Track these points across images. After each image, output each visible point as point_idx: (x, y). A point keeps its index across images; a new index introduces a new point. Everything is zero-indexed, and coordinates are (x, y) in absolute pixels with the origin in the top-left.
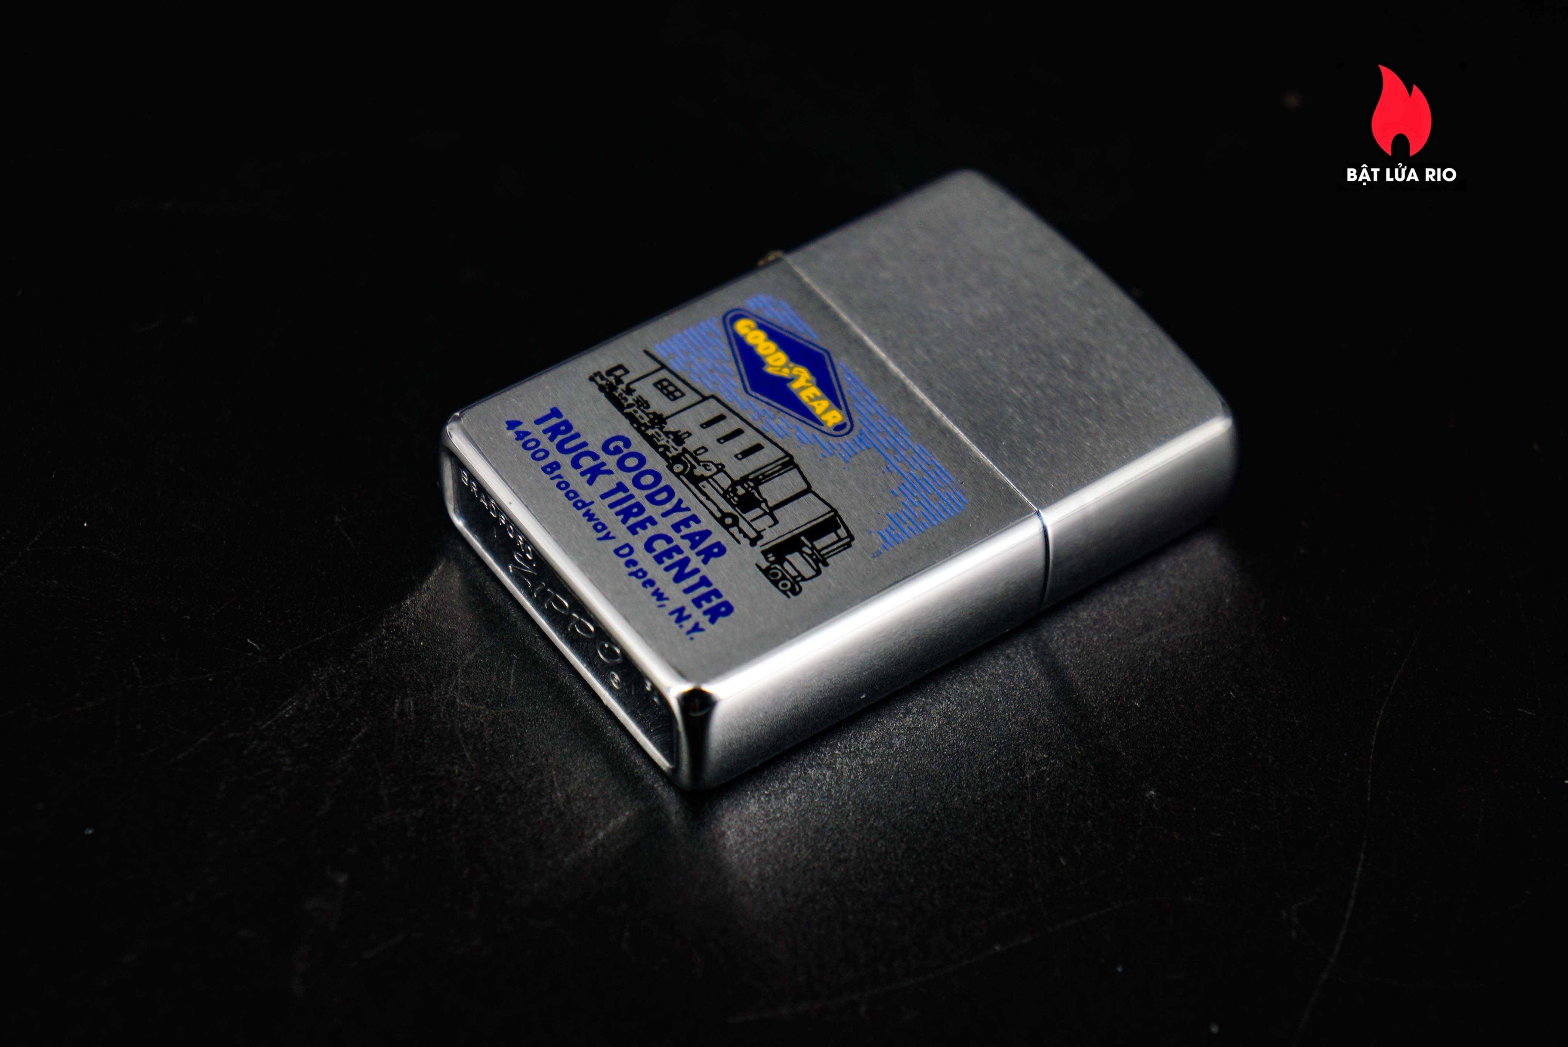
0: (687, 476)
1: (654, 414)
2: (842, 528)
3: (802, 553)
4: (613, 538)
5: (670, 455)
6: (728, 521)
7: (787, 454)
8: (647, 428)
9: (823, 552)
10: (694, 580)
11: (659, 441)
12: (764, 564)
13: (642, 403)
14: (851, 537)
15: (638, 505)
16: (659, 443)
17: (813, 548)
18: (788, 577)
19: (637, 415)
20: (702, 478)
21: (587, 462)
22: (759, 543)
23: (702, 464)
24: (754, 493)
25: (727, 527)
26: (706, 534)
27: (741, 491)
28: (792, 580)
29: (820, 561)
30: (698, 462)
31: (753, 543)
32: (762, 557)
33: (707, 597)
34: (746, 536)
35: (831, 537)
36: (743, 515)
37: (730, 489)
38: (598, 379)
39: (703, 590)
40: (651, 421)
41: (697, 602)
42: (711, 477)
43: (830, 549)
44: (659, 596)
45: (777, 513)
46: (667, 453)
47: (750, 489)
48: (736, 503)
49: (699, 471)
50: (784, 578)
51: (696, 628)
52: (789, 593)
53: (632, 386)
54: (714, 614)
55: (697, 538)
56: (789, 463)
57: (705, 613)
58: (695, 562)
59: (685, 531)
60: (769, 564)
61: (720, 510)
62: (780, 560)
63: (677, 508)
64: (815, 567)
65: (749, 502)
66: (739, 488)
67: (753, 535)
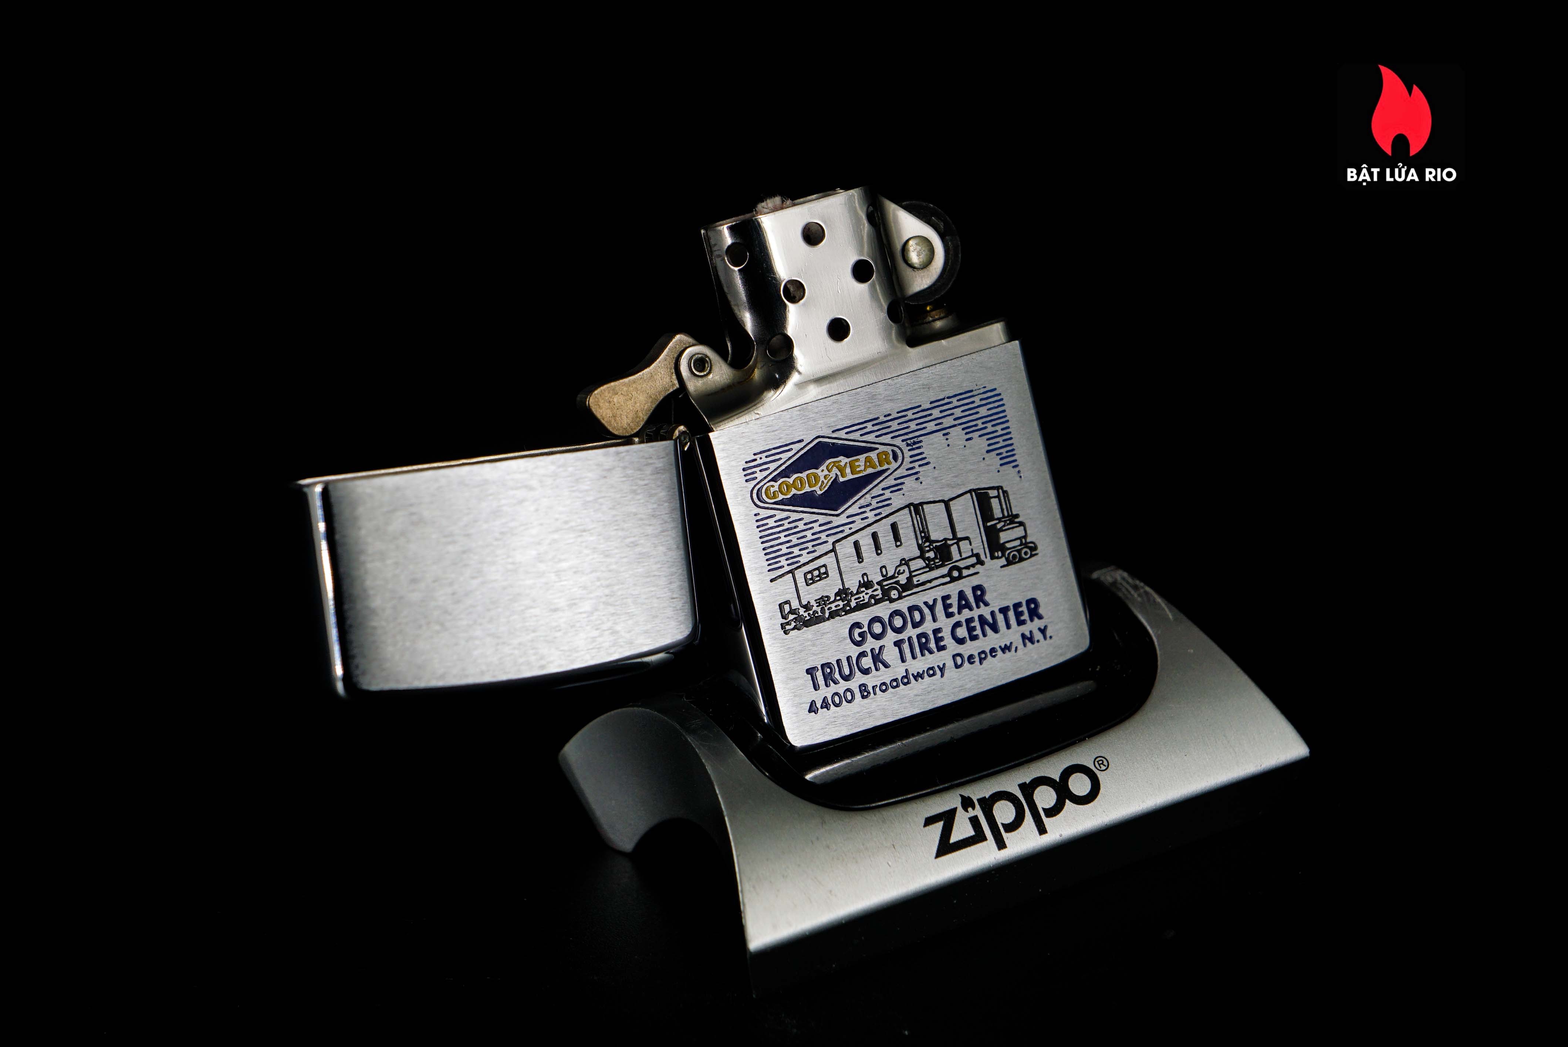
0: (904, 591)
1: (837, 594)
2: (989, 491)
3: (1001, 530)
4: (944, 664)
5: (880, 596)
6: (955, 574)
7: (908, 506)
8: (848, 604)
9: (1006, 514)
10: (1000, 618)
11: (864, 600)
12: (1003, 561)
13: (823, 601)
14: (998, 488)
15: (919, 636)
16: (866, 600)
17: (999, 520)
18: (1020, 548)
19: (834, 609)
20: (909, 579)
21: (867, 662)
22: (983, 557)
23: (896, 575)
24: (936, 545)
25: (960, 577)
26: (961, 595)
27: (931, 555)
28: (1023, 547)
29: (1012, 519)
30: (893, 577)
31: (981, 563)
32: (995, 561)
33: (1018, 615)
34: (973, 566)
35: (995, 503)
36: (953, 561)
37: (927, 562)
38: (788, 627)
39: (1011, 614)
40: (842, 600)
41: (1021, 623)
42: (910, 572)
43: (1004, 507)
44: (1006, 649)
45: (959, 535)
46: (877, 598)
47: (932, 547)
48: (941, 563)
49: (902, 579)
50: (1019, 551)
51: (1043, 631)
52: (1034, 553)
53: (804, 602)
54: (1034, 613)
55: (964, 602)
56: (917, 508)
57: (1032, 620)
58: (985, 611)
59: (955, 609)
60: (1004, 558)
61: (943, 576)
62: (1003, 548)
63: (932, 608)
64: (1017, 525)
65: (943, 552)
66: (927, 555)
67: (973, 560)
